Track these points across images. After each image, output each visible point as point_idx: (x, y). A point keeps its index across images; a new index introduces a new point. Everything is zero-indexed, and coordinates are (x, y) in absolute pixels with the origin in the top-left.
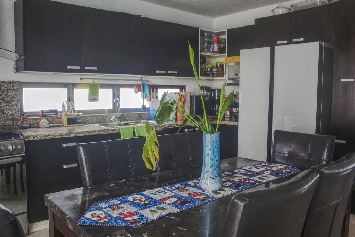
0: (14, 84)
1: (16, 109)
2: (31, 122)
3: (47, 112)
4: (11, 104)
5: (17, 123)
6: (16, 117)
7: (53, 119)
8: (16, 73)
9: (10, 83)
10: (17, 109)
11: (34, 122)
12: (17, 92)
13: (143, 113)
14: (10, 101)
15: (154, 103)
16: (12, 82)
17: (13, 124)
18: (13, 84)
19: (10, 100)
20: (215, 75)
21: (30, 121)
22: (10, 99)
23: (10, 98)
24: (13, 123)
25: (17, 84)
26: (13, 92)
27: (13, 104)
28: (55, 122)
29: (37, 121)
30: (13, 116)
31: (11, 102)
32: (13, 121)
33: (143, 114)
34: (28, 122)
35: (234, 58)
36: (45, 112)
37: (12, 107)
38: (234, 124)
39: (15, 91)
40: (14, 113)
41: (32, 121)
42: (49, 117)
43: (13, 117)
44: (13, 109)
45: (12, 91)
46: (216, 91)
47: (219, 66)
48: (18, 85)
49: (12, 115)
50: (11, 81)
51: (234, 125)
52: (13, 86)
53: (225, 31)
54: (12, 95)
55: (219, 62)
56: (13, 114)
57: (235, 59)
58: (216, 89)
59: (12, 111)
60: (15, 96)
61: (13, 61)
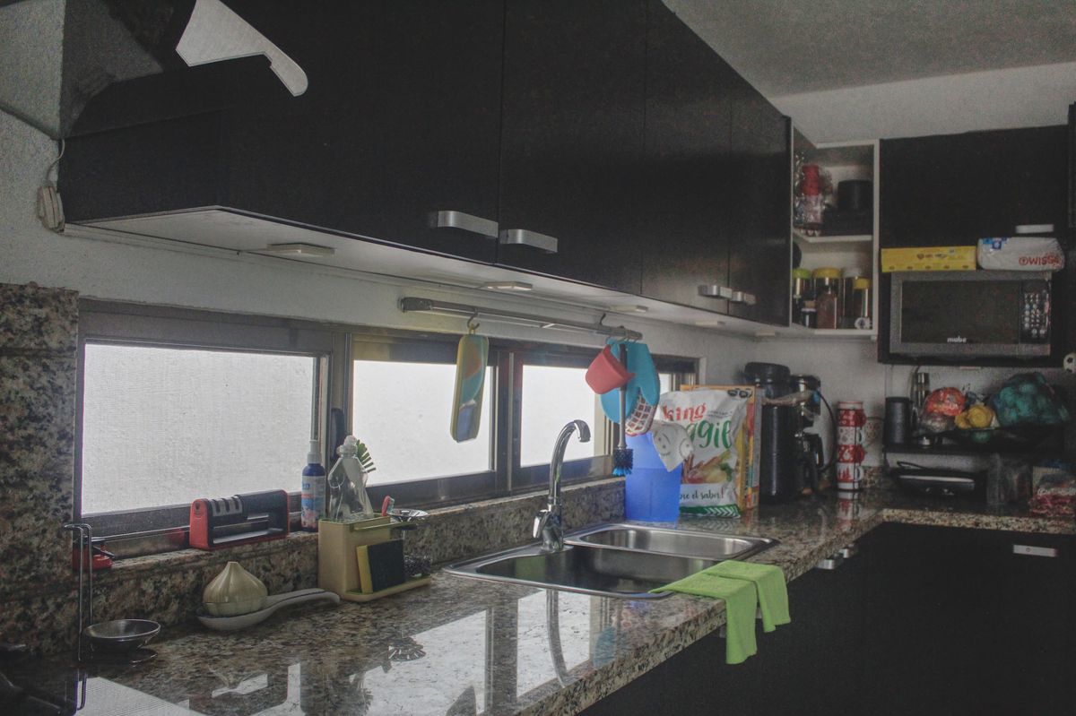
0: (42, 313)
1: (46, 509)
2: (143, 593)
3: (233, 511)
4: (11, 471)
5: (52, 617)
6: (44, 569)
7: (268, 555)
8: (59, 230)
9: (20, 300)
10: (53, 505)
11: (164, 591)
12: (60, 373)
13: (600, 488)
14: (11, 445)
15: (660, 439)
16: (30, 290)
17: (20, 625)
18: (36, 311)
19: (9, 436)
20: (807, 318)
21: (138, 584)
22: (11, 429)
23: (12, 419)
24: (19, 619)
25: (65, 314)
26: (35, 370)
27: (26, 465)
28: (279, 575)
29: (178, 579)
30: (27, 559)
31: (15, 455)
32: (27, 602)
33: (604, 494)
34: (124, 597)
35: (929, 256)
36: (223, 512)
37: (21, 493)
38: (977, 524)
39: (46, 368)
40: (35, 541)
41: (148, 586)
42: (248, 548)
43: (27, 570)
44: (31, 504)
45: (26, 368)
46: (802, 381)
47: (827, 283)
48: (73, 322)
49: (22, 557)
50: (22, 287)
51: (981, 526)
52: (39, 325)
53: (871, 148)
54: (30, 395)
55: (831, 269)
56: (25, 550)
57: (935, 260)
58: (799, 378)
59: (19, 522)
60: (45, 405)
61: (39, 137)
